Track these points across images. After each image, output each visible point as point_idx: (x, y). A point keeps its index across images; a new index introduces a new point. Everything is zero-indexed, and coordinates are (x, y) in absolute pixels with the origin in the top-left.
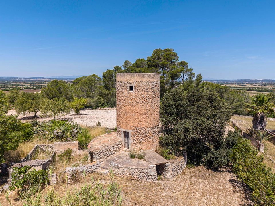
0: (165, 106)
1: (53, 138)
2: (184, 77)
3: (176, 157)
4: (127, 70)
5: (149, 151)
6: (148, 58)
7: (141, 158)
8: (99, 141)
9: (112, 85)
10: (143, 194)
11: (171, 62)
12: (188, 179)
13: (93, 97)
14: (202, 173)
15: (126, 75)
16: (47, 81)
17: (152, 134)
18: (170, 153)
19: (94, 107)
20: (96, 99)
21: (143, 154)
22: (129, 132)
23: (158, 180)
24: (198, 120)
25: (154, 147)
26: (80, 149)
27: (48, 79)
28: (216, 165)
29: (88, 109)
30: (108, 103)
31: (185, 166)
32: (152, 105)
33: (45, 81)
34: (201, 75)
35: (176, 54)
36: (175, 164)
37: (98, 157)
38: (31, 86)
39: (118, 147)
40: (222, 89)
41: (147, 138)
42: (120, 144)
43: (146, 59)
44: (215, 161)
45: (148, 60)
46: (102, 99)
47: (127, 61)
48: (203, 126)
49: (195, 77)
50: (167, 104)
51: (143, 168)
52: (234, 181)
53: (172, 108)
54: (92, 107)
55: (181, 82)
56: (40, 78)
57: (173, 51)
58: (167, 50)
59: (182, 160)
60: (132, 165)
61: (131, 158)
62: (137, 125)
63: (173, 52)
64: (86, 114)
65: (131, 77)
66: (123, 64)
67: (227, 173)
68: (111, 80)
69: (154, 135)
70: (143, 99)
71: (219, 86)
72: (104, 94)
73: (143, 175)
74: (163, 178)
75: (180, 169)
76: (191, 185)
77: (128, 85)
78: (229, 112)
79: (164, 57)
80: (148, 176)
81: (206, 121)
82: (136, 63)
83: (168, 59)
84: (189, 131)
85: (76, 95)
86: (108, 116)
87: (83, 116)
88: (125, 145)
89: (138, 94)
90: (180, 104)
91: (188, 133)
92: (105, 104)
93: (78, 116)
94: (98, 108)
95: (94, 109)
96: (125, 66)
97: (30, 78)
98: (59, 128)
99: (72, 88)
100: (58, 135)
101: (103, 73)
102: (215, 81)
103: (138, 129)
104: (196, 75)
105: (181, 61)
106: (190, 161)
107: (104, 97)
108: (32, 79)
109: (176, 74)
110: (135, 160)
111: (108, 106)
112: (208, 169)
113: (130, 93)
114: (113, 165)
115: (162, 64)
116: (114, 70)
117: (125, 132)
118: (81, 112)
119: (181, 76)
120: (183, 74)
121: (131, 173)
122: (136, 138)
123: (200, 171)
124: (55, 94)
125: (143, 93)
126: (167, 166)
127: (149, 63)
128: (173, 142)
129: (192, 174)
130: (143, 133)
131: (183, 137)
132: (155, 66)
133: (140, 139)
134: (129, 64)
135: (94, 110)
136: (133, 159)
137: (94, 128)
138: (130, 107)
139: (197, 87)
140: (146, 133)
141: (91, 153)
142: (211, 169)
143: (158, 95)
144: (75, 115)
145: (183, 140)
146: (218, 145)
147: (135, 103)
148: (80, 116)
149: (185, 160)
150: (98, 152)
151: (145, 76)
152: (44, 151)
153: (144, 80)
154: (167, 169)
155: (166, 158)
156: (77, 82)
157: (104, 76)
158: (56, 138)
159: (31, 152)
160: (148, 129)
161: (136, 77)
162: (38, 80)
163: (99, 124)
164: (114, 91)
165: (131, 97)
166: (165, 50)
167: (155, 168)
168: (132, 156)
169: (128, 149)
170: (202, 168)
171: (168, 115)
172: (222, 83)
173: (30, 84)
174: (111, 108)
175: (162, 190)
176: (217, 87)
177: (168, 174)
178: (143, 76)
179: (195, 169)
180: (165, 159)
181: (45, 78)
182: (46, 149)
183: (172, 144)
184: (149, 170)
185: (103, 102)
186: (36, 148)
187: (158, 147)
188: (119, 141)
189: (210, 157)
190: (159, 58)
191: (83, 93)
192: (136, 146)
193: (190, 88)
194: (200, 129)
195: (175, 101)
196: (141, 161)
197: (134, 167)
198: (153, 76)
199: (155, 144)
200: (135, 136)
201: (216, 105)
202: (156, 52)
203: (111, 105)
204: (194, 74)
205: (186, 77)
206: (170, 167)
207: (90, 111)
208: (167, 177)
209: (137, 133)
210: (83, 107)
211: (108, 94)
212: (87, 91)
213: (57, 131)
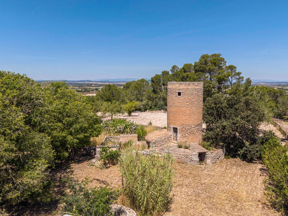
0: (208, 108)
1: (116, 132)
2: (232, 80)
3: (215, 149)
4: (175, 74)
5: (193, 143)
6: (195, 63)
7: (186, 148)
8: (154, 135)
9: (160, 89)
10: (187, 171)
11: (219, 67)
12: (224, 166)
13: (142, 101)
14: (237, 163)
15: (175, 84)
16: (95, 84)
17: (196, 130)
18: (210, 146)
19: (143, 110)
20: (144, 102)
21: (188, 146)
22: (177, 128)
23: (200, 164)
24: (234, 120)
25: (198, 141)
26: (139, 140)
27: (95, 82)
28: (249, 157)
29: (137, 112)
30: (155, 106)
31: (223, 157)
32: (196, 107)
33: (92, 84)
34: (251, 79)
35: (224, 59)
36: (214, 154)
37: (154, 146)
38: (80, 89)
39: (168, 139)
40: (277, 93)
41: (192, 133)
42: (170, 137)
43: (193, 64)
44: (249, 154)
45: (195, 65)
46: (150, 103)
47: (174, 66)
48: (237, 125)
49: (244, 81)
50: (209, 107)
51: (188, 154)
52: (264, 170)
53: (213, 109)
54: (141, 109)
55: (229, 86)
56: (88, 81)
57: (221, 55)
58: (215, 55)
59: (220, 152)
60: (180, 152)
61: (179, 148)
62: (183, 123)
63: (221, 57)
64: (137, 116)
65: (180, 85)
66: (171, 69)
67: (259, 164)
68: (159, 85)
69: (198, 131)
70: (189, 102)
71: (273, 90)
72: (152, 98)
73: (188, 160)
74: (204, 164)
75: (218, 158)
76: (226, 169)
77: (177, 91)
78: (263, 114)
79: (211, 62)
80: (192, 161)
81: (241, 121)
82: (184, 68)
83: (215, 64)
84: (226, 128)
85: (127, 99)
86: (156, 118)
87: (135, 117)
88: (174, 138)
89: (185, 98)
90: (219, 107)
91: (225, 129)
92: (153, 107)
93: (130, 117)
94: (147, 111)
95: (143, 111)
96: (172, 71)
97: (78, 81)
98: (121, 125)
99: (123, 92)
100: (120, 130)
101: (152, 78)
102: (276, 83)
103: (184, 126)
104: (245, 79)
105: (229, 65)
106: (227, 154)
107: (152, 100)
108: (79, 82)
109: (223, 78)
110: (182, 150)
111: (155, 108)
112: (243, 161)
113: (178, 97)
114: (165, 151)
115: (209, 69)
116: (161, 75)
117: (174, 128)
118: (133, 114)
119: (229, 80)
120: (232, 78)
121: (179, 158)
122: (183, 133)
123: (236, 162)
124: (109, 97)
125: (189, 97)
126: (208, 154)
127: (196, 68)
128: (213, 137)
129: (228, 163)
130: (189, 129)
131: (221, 133)
132: (203, 71)
133: (186, 133)
134: (176, 69)
135: (143, 113)
136: (181, 149)
137: (146, 126)
138: (178, 108)
139: (245, 91)
140: (191, 130)
141: (148, 143)
142: (246, 161)
143: (202, 99)
144: (128, 116)
145: (221, 135)
146: (253, 141)
147: (182, 105)
148: (132, 117)
149: (223, 152)
150: (154, 142)
151: (191, 84)
152: (111, 141)
153: (190, 87)
154: (207, 157)
155: (207, 149)
156: (127, 86)
157: (152, 81)
158: (119, 132)
159: (104, 141)
160: (193, 126)
161: (183, 85)
162: (86, 83)
163: (150, 124)
164: (162, 95)
165: (179, 101)
166: (213, 55)
167: (197, 155)
168: (180, 147)
169: (176, 142)
170: (238, 160)
171: (209, 115)
172: (284, 85)
173: (78, 87)
174: (159, 111)
175: (202, 170)
176: (271, 91)
177: (208, 161)
178: (189, 84)
179: (231, 160)
180: (205, 150)
181: (92, 81)
182: (112, 140)
183: (212, 138)
184: (193, 157)
185: (150, 105)
186: (106, 139)
187: (201, 142)
188: (170, 135)
189: (244, 150)
190: (206, 63)
191: (133, 97)
192: (183, 139)
193: (238, 92)
194: (235, 127)
195: (215, 104)
196: (187, 150)
197: (182, 154)
198: (197, 84)
199: (199, 139)
200: (182, 131)
201: (252, 108)
202: (203, 57)
203: (159, 108)
204: (243, 78)
205: (234, 81)
206: (210, 156)
207: (140, 113)
208: (207, 163)
209: (184, 129)
210: (134, 109)
211: (156, 98)
212: (137, 95)
213: (120, 127)
